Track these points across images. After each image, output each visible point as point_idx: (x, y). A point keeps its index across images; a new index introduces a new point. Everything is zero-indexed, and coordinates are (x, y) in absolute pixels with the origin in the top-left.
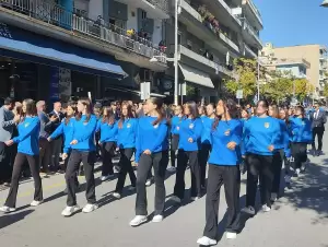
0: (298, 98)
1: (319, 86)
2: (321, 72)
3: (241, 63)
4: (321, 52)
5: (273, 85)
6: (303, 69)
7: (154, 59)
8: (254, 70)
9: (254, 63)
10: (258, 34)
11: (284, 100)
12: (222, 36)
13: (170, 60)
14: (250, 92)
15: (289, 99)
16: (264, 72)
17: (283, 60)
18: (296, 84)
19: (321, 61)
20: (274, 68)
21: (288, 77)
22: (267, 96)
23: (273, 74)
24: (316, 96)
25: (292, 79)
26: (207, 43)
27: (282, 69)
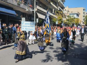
0: (76, 24)
1: (83, 21)
2: (83, 16)
3: (58, 13)
4: (84, 10)
5: (68, 20)
6: (78, 15)
7: (27, 10)
8: (62, 15)
9: (62, 12)
10: (64, 3)
11: (71, 25)
12: (51, 3)
13: (33, 10)
14: (60, 22)
15: (73, 25)
16: (65, 16)
17: (72, 12)
18: (75, 20)
19: (84, 13)
20: (69, 15)
21: (73, 17)
22: (66, 24)
23: (68, 16)
24: (82, 24)
25: (74, 18)
26: (46, 5)
27: (71, 15)
